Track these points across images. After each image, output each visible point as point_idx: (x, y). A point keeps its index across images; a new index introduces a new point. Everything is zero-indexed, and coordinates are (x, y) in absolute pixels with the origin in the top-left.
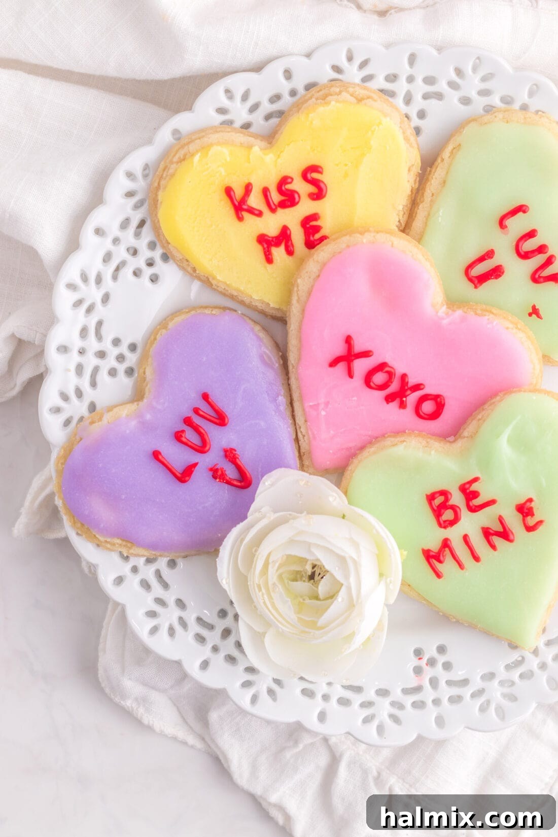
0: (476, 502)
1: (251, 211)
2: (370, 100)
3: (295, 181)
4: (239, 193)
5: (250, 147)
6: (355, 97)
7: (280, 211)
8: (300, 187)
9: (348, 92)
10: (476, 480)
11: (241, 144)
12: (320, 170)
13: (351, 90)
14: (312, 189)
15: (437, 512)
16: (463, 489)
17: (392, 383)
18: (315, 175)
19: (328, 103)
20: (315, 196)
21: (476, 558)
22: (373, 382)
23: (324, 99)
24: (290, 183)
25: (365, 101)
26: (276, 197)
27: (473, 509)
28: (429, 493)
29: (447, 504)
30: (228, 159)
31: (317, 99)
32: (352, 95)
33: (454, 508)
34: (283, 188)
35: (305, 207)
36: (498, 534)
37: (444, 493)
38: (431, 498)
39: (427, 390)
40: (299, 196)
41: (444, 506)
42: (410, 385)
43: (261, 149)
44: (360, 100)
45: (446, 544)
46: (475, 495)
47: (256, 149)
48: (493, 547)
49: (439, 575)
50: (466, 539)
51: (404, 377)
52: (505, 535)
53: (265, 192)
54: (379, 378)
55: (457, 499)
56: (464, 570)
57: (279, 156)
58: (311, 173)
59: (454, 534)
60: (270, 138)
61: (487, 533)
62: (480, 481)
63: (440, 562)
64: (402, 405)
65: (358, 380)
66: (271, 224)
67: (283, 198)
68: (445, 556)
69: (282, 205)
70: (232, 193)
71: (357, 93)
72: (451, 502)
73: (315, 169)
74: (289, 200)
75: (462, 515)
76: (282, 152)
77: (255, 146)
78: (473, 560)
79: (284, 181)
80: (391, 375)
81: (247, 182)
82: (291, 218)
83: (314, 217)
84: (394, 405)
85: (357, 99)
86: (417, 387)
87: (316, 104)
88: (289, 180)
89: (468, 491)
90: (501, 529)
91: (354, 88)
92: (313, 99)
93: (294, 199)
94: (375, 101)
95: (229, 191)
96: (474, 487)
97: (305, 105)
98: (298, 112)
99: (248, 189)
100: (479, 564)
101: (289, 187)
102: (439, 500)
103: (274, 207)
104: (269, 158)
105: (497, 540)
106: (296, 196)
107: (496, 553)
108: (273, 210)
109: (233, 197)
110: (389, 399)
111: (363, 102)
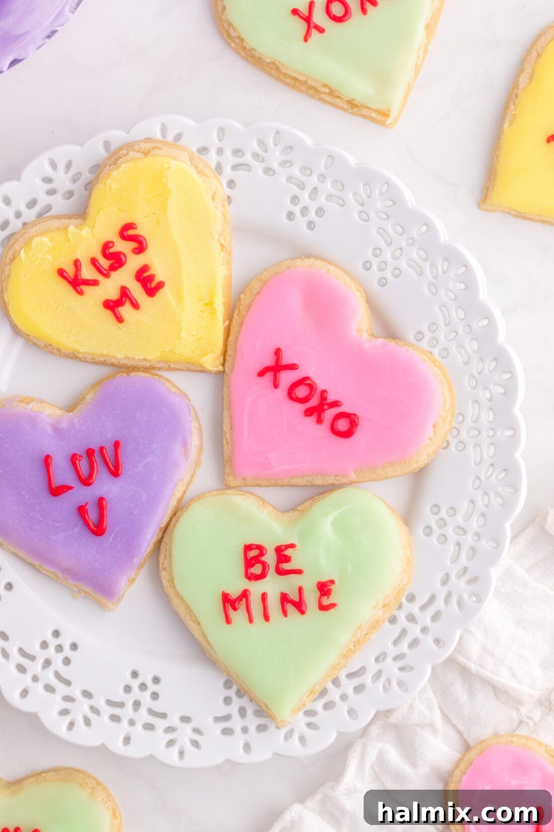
0: (286, 566)
1: (87, 283)
2: (156, 150)
3: (116, 244)
4: (70, 271)
5: (66, 228)
6: (142, 153)
7: (114, 274)
8: (122, 246)
9: (134, 150)
10: (292, 546)
11: (58, 228)
12: (134, 226)
13: (136, 147)
14: (133, 245)
15: (249, 563)
16: (279, 550)
17: (312, 396)
18: (131, 232)
19: (119, 166)
20: (138, 251)
21: (267, 618)
22: (295, 394)
23: (115, 164)
24: (113, 246)
25: (152, 152)
26: (105, 263)
27: (280, 572)
28: (248, 544)
29: (260, 558)
30: (50, 245)
31: (110, 166)
32: (139, 152)
33: (264, 564)
34: (107, 252)
35: (134, 263)
36: (293, 603)
37: (260, 548)
38: (248, 548)
39: (344, 408)
40: (125, 256)
41: (256, 560)
42: (329, 401)
43: (76, 227)
44: (146, 153)
45: (245, 594)
46: (287, 559)
47: (72, 228)
48: (285, 613)
49: (228, 620)
50: (264, 597)
51: (324, 392)
52: (300, 606)
53: (94, 262)
54: (302, 392)
55: (270, 558)
56: (252, 624)
57: (94, 227)
58: (127, 232)
59: (256, 589)
60: (81, 214)
61: (284, 599)
62: (295, 549)
63: (235, 609)
64: (319, 421)
65: (282, 391)
66: (109, 288)
67: (111, 262)
68: (241, 604)
69: (113, 268)
70: (65, 274)
71: (143, 148)
72: (263, 559)
73: (129, 226)
74: (117, 261)
75: (269, 573)
76: (95, 222)
77: (70, 225)
78: (263, 618)
79: (106, 246)
80: (312, 387)
81: (74, 259)
82: (125, 277)
83: (145, 268)
84: (311, 420)
85: (143, 153)
86: (335, 404)
87: (110, 170)
88: (111, 245)
89: (282, 553)
90: (297, 599)
91: (138, 145)
92: (107, 167)
93: (121, 259)
94: (161, 149)
95: (61, 273)
96: (288, 552)
97: (101, 176)
98: (98, 183)
99: (77, 264)
100: (266, 623)
101: (112, 250)
102: (253, 553)
103: (105, 272)
104: (85, 231)
105: (290, 608)
106: (122, 256)
107: (285, 619)
108: (107, 275)
109: (68, 277)
110: (308, 413)
111: (150, 154)
